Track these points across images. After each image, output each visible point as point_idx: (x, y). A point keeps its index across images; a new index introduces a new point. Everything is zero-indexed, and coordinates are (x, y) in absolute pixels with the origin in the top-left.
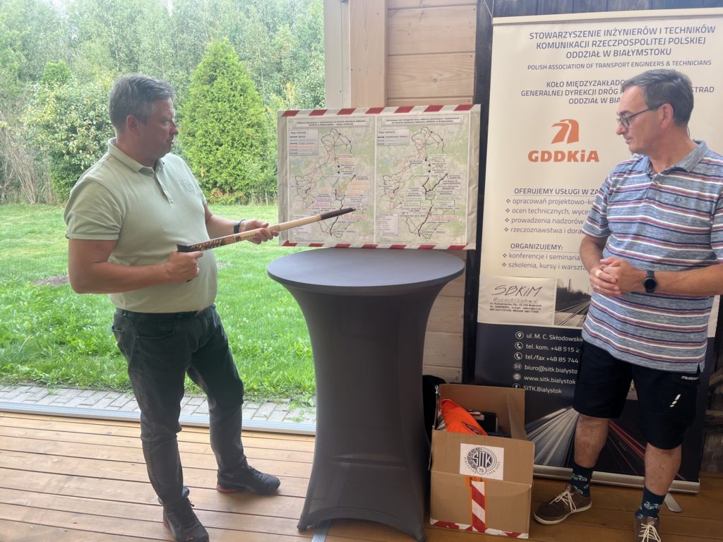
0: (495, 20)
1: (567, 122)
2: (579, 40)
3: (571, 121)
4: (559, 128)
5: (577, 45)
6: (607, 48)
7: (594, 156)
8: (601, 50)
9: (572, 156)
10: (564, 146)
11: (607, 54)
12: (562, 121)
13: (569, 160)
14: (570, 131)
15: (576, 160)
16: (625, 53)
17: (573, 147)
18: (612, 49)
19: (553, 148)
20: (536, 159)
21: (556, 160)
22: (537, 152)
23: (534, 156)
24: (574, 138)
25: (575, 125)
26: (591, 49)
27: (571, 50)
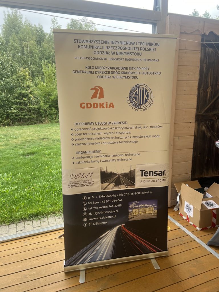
1: (97, 88)
2: (99, 45)
3: (99, 87)
4: (94, 91)
5: (99, 47)
6: (113, 51)
7: (112, 105)
8: (110, 51)
9: (101, 105)
11: (113, 53)
12: (95, 87)
13: (100, 108)
15: (103, 107)
16: (122, 54)
18: (116, 51)
19: (92, 101)
20: (84, 107)
21: (94, 107)
22: (84, 103)
23: (83, 105)
24: (102, 96)
25: (101, 89)
26: (105, 50)
27: (96, 50)
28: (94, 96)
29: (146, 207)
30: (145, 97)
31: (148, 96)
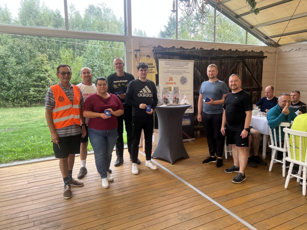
0: (159, 59)
5: (171, 64)
7: (175, 83)
8: (174, 66)
10: (171, 82)
12: (170, 77)
14: (171, 79)
17: (172, 82)
19: (169, 82)
22: (167, 83)
24: (172, 80)
28: (170, 80)
29: (186, 121)
30: (185, 81)
31: (186, 80)
